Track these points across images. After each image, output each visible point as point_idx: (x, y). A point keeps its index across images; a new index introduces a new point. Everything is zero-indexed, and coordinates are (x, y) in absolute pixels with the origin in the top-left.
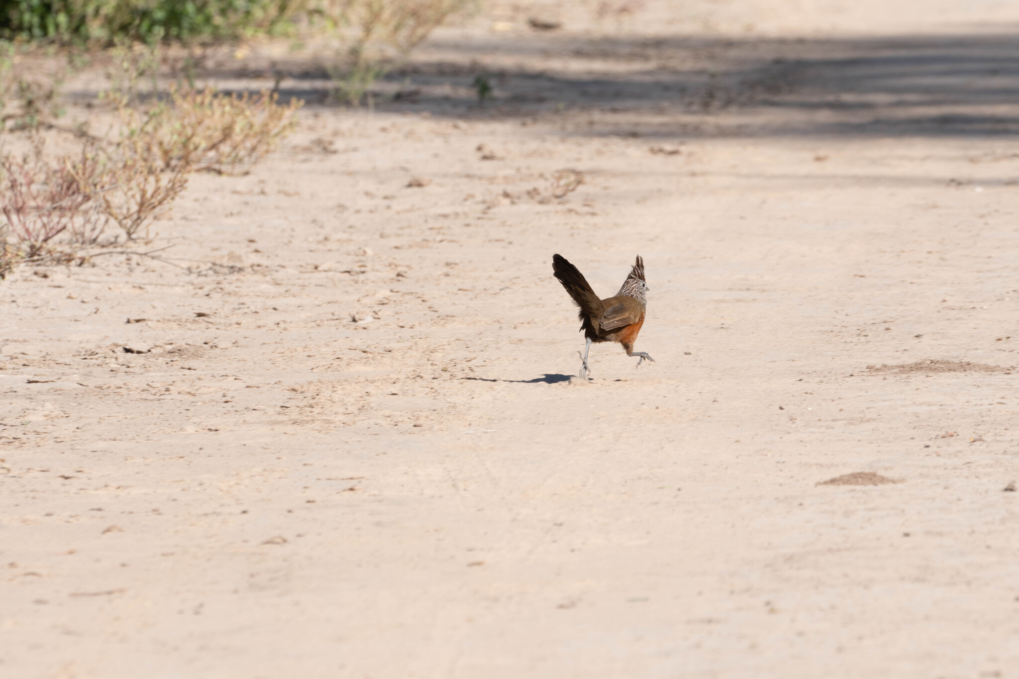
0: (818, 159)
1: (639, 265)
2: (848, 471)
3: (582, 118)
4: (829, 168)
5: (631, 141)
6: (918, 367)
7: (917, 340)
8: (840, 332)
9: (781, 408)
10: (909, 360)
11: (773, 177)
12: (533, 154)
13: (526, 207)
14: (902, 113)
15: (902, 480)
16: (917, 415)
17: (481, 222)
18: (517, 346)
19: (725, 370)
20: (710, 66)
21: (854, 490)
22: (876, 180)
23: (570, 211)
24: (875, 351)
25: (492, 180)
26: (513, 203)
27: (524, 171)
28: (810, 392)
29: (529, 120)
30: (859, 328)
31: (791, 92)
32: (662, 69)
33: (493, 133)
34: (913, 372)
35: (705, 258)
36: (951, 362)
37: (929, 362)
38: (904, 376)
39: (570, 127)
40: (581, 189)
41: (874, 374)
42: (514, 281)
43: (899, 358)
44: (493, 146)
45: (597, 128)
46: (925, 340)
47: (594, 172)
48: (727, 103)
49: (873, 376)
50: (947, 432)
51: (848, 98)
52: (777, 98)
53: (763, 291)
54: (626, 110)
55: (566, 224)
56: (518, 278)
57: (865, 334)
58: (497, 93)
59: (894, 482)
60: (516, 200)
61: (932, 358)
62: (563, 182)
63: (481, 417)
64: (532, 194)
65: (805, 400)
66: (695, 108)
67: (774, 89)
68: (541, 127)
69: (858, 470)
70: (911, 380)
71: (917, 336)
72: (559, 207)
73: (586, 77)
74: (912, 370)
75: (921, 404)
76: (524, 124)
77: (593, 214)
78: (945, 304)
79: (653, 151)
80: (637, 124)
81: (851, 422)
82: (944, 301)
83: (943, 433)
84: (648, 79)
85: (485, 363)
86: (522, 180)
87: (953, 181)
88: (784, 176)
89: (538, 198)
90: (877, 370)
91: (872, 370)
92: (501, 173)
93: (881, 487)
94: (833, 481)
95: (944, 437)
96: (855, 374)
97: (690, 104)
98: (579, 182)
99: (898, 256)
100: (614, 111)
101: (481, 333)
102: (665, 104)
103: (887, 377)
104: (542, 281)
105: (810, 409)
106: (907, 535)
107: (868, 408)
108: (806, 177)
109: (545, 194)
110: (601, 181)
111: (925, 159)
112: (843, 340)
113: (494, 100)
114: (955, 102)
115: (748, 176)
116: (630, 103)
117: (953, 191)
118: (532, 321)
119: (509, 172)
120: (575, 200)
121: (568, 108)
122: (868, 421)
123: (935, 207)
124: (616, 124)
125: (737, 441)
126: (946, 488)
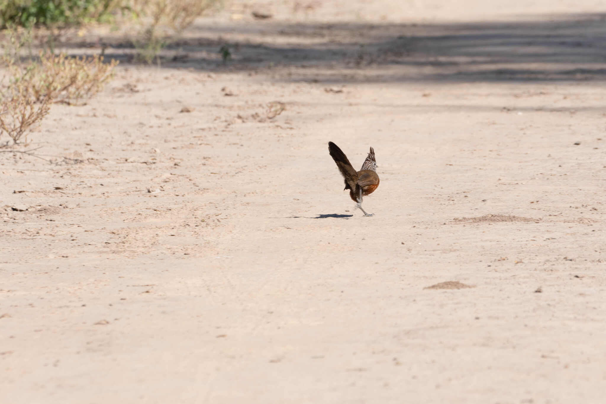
0: (425, 95)
1: (372, 152)
2: (443, 281)
3: (285, 71)
4: (431, 101)
5: (314, 85)
6: (484, 219)
7: (483, 203)
8: (438, 198)
9: (403, 244)
10: (479, 215)
11: (398, 106)
12: (255, 92)
13: (251, 124)
14: (474, 68)
15: (474, 286)
16: (483, 247)
17: (224, 133)
18: (246, 206)
19: (370, 221)
20: (361, 40)
21: (446, 292)
22: (459, 108)
23: (277, 126)
24: (458, 209)
25: (231, 108)
26: (243, 122)
27: (250, 103)
28: (420, 234)
29: (253, 73)
30: (449, 196)
31: (408, 55)
32: (332, 42)
33: (231, 80)
34: (481, 222)
35: (357, 154)
36: (503, 216)
37: (490, 216)
38: (476, 224)
39: (277, 77)
40: (284, 113)
41: (458, 223)
42: (244, 168)
43: (472, 213)
44: (231, 88)
45: (293, 77)
46: (488, 203)
47: (291, 103)
48: (371, 62)
49: (457, 224)
50: (501, 258)
51: (442, 59)
52: (400, 59)
53: (392, 174)
54: (311, 67)
55: (275, 134)
56: (246, 166)
57: (453, 199)
58: (233, 56)
59: (469, 287)
60: (245, 120)
61: (492, 214)
62: (273, 109)
63: (224, 249)
64: (255, 116)
65: (417, 238)
66: (351, 65)
67: (398, 54)
68: (260, 77)
69: (449, 280)
70: (480, 227)
71: (483, 201)
72: (271, 124)
73: (287, 47)
74: (481, 221)
75: (486, 241)
76: (250, 75)
77: (291, 128)
78: (500, 182)
79: (326, 91)
80: (317, 75)
81: (444, 251)
82: (500, 180)
83: (499, 258)
84: (324, 48)
85: (227, 217)
86: (248, 108)
87: (505, 108)
88: (404, 106)
89: (258, 119)
90: (460, 221)
91: (457, 221)
92: (236, 104)
93: (462, 290)
94: (433, 287)
95: (499, 260)
96: (447, 223)
97: (349, 63)
98: (283, 109)
99: (472, 153)
100: (303, 67)
101: (224, 199)
102: (334, 63)
103: (466, 225)
104: (260, 168)
105: (420, 244)
106: (477, 318)
107: (455, 243)
108: (418, 106)
109: (262, 116)
110: (295, 108)
111: (488, 95)
112: (440, 203)
113: (232, 60)
114: (506, 62)
115: (383, 106)
116: (313, 62)
117: (505, 115)
118: (255, 192)
119: (241, 103)
120: (280, 120)
121: (276, 65)
122: (455, 251)
123: (494, 124)
124: (305, 75)
125: (377, 263)
126: (501, 290)
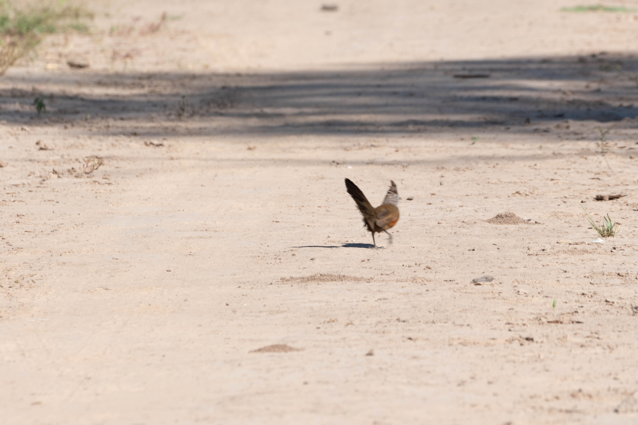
0: (250, 149)
2: (269, 344)
3: (102, 124)
4: (256, 154)
5: (133, 138)
6: (312, 278)
7: (312, 262)
8: (264, 257)
9: (227, 305)
10: (307, 274)
11: (222, 160)
12: (72, 146)
13: (67, 180)
14: (301, 120)
15: (303, 349)
16: (312, 308)
17: (39, 189)
18: (62, 266)
19: (192, 281)
20: (182, 91)
21: (272, 356)
22: (286, 162)
23: (95, 182)
24: (286, 268)
25: (46, 163)
26: (59, 177)
27: (66, 157)
28: (245, 294)
29: (69, 125)
30: (276, 254)
31: (232, 107)
32: (152, 93)
33: (46, 133)
34: (309, 282)
35: (179, 211)
36: (333, 275)
37: (319, 275)
38: (304, 284)
39: (94, 129)
40: (101, 168)
41: (285, 283)
42: (60, 226)
43: (300, 273)
44: (46, 141)
45: (111, 130)
46: (317, 261)
47: (109, 158)
48: (192, 115)
49: (284, 284)
50: (331, 319)
51: (268, 110)
52: (223, 111)
53: (216, 231)
54: (130, 119)
55: (92, 190)
56: (62, 224)
57: (279, 258)
58: (48, 108)
59: (297, 350)
60: (61, 176)
61: (321, 273)
62: (90, 164)
63: (39, 312)
64: (71, 171)
65: (242, 299)
66: (173, 117)
67: (222, 105)
68: (77, 130)
69: (275, 343)
70: (308, 287)
71: (312, 259)
72: (88, 180)
73: (104, 98)
74: (309, 281)
75: (315, 301)
76: (66, 128)
77: (109, 184)
78: (329, 239)
79: (146, 144)
80: (137, 128)
81: (271, 313)
82: (329, 237)
83: (328, 319)
84: (143, 99)
85: (42, 277)
86: (64, 163)
87: (334, 162)
88: (228, 160)
89: (74, 174)
90: (287, 280)
91: (284, 281)
92: (51, 158)
93: (289, 353)
94: (260, 350)
95: (328, 322)
96: (274, 283)
97: (170, 114)
98: (101, 164)
99: (300, 209)
100: (122, 119)
101: (39, 259)
102: (154, 115)
103: (293, 285)
104: (77, 226)
105: (245, 305)
106: (306, 383)
107: (282, 304)
108: (242, 160)
109: (78, 171)
110: (114, 163)
111: (316, 148)
112: (266, 262)
113: (46, 112)
114: (335, 113)
115: (206, 160)
116: (133, 115)
117: (334, 168)
118: (71, 251)
119: (56, 158)
120: (98, 175)
121: (93, 118)
122: (282, 312)
123: (322, 178)
124: (123, 128)
125: (200, 326)
126: (330, 354)
